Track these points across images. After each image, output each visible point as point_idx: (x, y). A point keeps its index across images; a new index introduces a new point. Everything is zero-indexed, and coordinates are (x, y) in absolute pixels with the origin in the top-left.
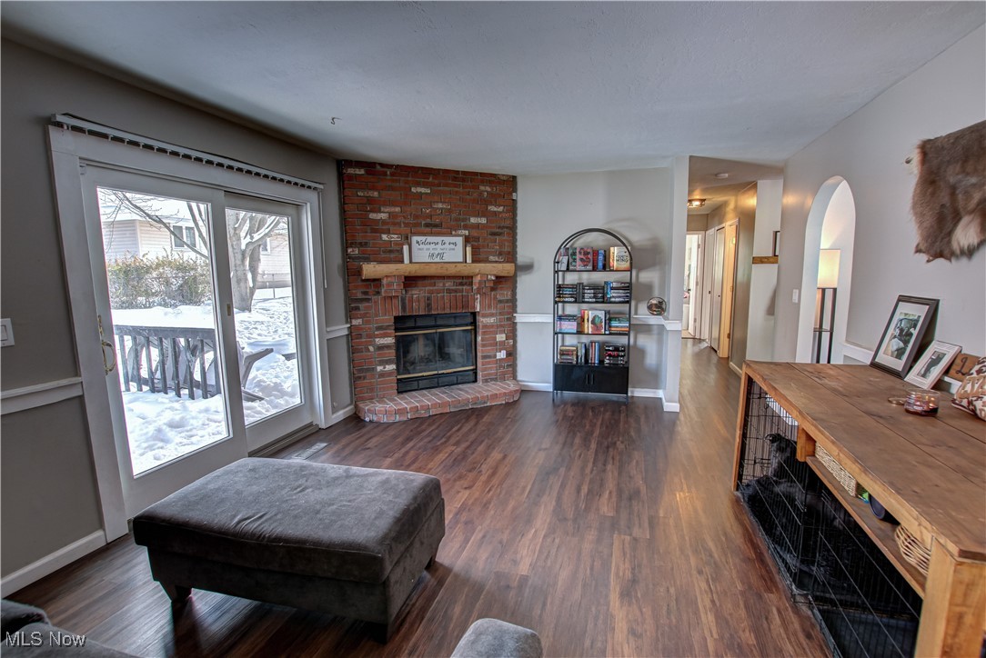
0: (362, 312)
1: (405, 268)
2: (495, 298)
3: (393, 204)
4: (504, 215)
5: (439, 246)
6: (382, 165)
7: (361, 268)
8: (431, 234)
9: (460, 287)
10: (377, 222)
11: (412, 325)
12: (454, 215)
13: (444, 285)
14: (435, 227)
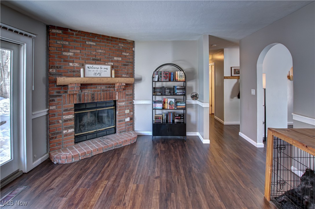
0: (56, 102)
1: (81, 79)
2: (125, 93)
3: (76, 48)
4: (129, 57)
5: (99, 70)
6: (71, 30)
7: (56, 79)
8: (95, 64)
9: (109, 89)
10: (67, 56)
11: (85, 107)
12: (106, 56)
13: (101, 88)
14: (97, 61)
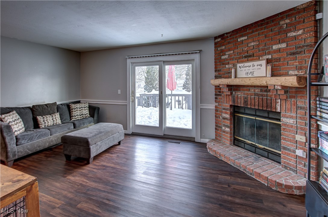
0: (218, 100)
3: (229, 50)
4: (303, 37)
5: (251, 68)
6: (227, 33)
8: (248, 61)
12: (261, 47)
13: (254, 91)
14: (249, 57)
